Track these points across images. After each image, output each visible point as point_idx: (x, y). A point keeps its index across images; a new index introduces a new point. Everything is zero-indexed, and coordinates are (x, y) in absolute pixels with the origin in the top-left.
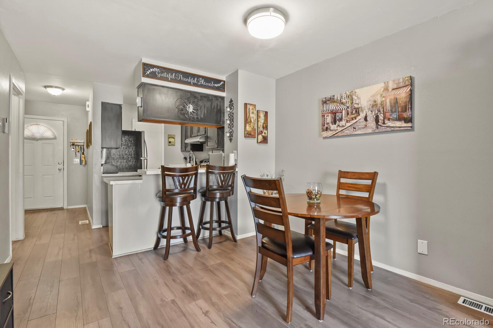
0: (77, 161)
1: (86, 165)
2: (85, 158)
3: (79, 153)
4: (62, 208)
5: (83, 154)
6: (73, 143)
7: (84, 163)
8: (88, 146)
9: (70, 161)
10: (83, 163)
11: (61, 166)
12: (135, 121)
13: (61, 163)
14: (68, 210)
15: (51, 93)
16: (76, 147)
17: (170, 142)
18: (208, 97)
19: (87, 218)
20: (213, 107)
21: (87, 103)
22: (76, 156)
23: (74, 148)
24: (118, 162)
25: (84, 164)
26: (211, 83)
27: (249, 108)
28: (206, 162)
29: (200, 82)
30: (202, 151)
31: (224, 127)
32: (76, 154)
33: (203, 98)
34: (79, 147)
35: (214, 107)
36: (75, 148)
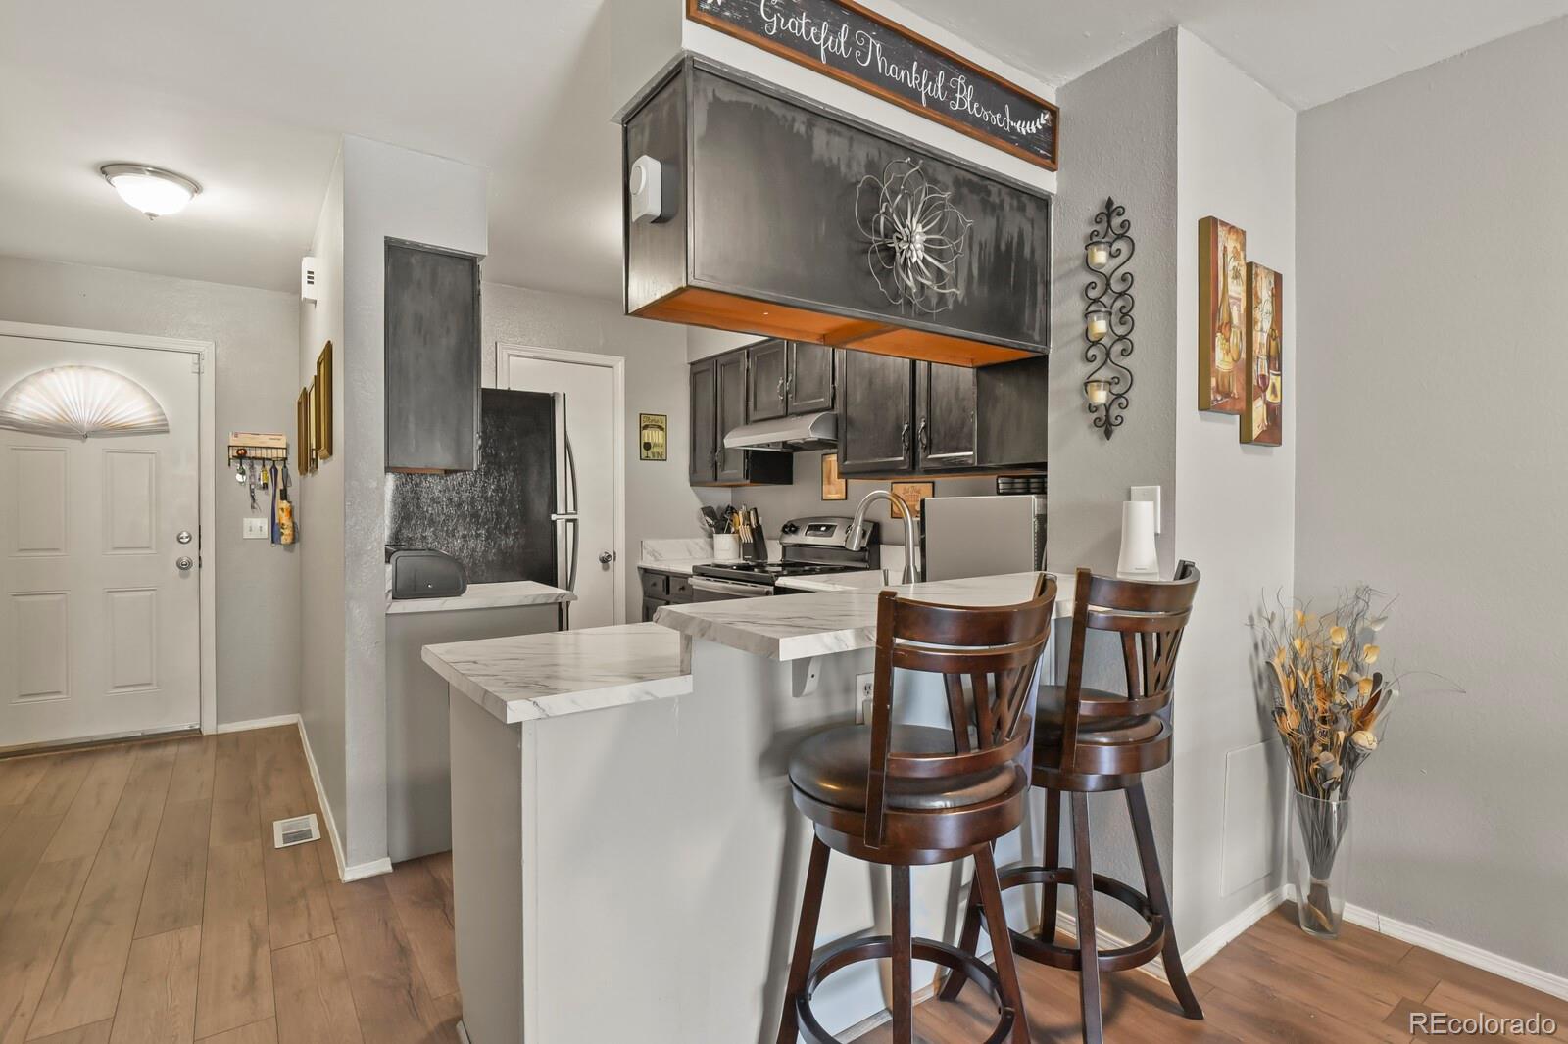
0: (258, 526)
1: (297, 545)
2: (291, 514)
3: (268, 494)
4: (192, 730)
5: (284, 496)
6: (239, 448)
7: (286, 538)
8: (308, 464)
9: (226, 528)
10: (282, 534)
11: (188, 552)
12: (509, 355)
13: (190, 536)
14: (220, 739)
15: (134, 206)
16: (252, 467)
17: (647, 446)
18: (986, 186)
19: (311, 806)
20: (1003, 247)
21: (307, 264)
22: (253, 508)
23: (243, 473)
24: (453, 535)
25: (289, 540)
26: (1004, 115)
27: (1225, 247)
28: (815, 528)
29: (958, 95)
30: (790, 482)
31: (1045, 358)
32: (253, 497)
33: (965, 191)
34: (268, 468)
35: (1009, 245)
36: (248, 472)
